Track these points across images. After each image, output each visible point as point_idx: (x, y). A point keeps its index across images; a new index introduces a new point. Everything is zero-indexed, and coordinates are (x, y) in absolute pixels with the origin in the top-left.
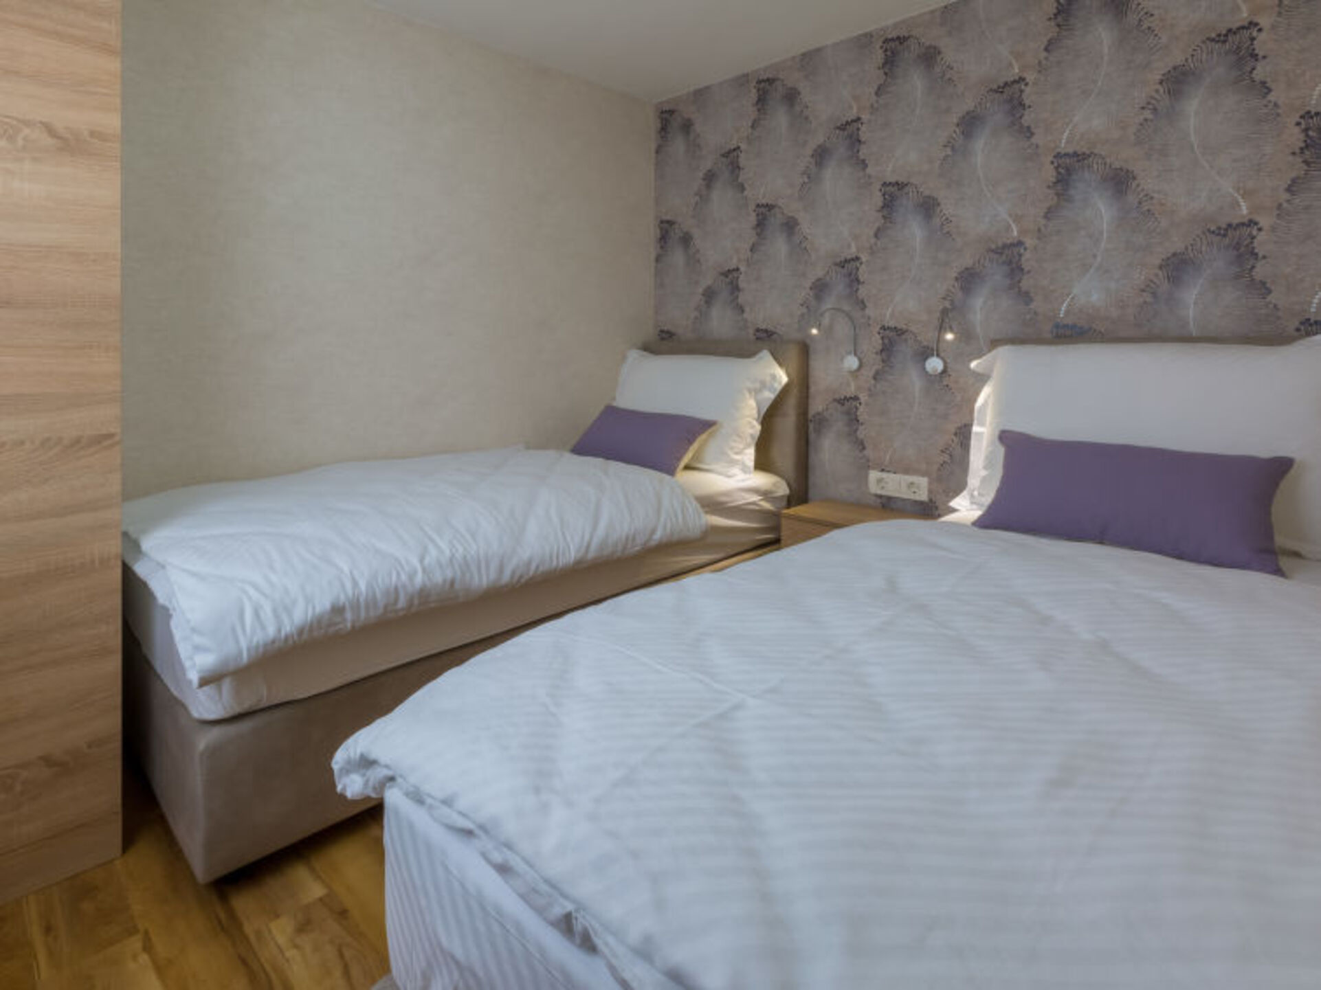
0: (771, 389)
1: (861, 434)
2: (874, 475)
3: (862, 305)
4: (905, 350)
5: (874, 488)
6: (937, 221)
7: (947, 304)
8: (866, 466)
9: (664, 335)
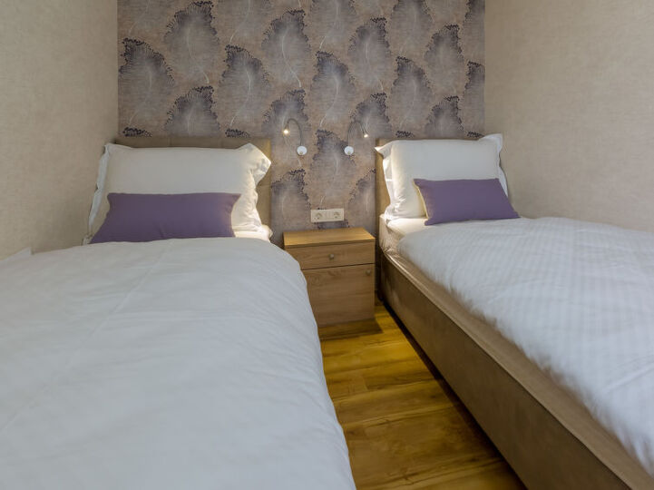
0: (263, 169)
1: (306, 190)
2: (314, 212)
3: (306, 117)
4: (330, 143)
5: (314, 219)
6: (347, 77)
7: (353, 120)
8: (309, 208)
9: (130, 132)
